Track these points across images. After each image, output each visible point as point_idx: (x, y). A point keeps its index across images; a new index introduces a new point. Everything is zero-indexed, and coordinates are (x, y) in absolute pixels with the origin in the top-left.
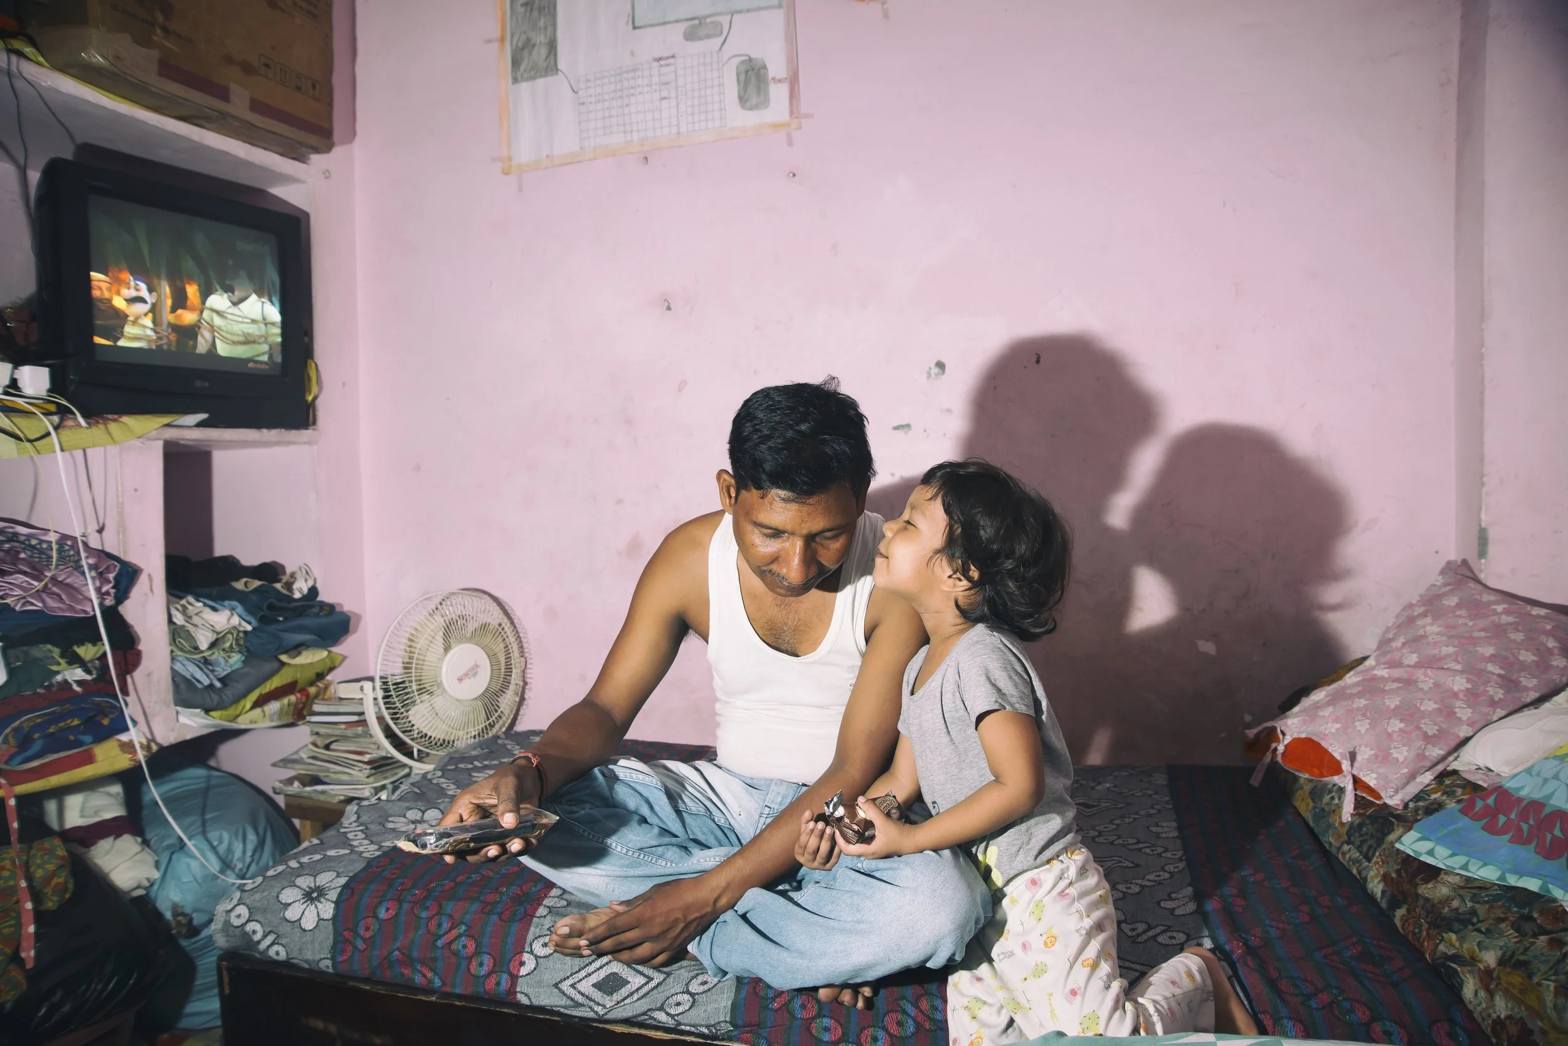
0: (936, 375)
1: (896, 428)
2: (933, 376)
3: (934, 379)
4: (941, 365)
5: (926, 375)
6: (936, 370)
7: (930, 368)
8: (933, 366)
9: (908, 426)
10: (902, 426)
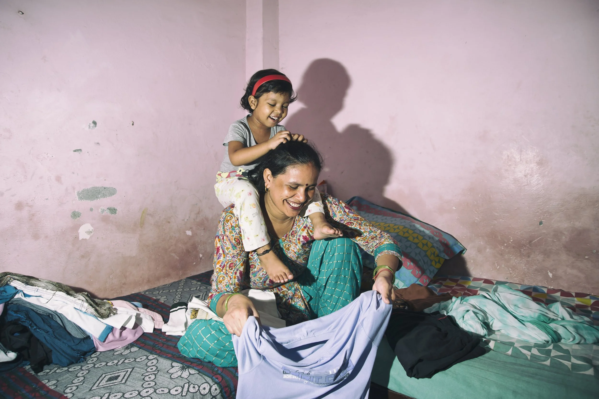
0: (93, 127)
1: (75, 151)
2: (91, 127)
3: (91, 129)
4: (95, 123)
5: (88, 127)
6: (92, 125)
7: (90, 124)
8: (91, 123)
9: (80, 150)
10: (78, 150)
